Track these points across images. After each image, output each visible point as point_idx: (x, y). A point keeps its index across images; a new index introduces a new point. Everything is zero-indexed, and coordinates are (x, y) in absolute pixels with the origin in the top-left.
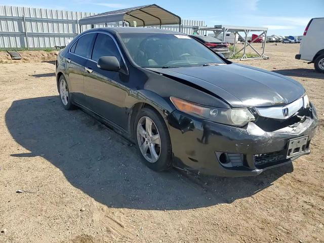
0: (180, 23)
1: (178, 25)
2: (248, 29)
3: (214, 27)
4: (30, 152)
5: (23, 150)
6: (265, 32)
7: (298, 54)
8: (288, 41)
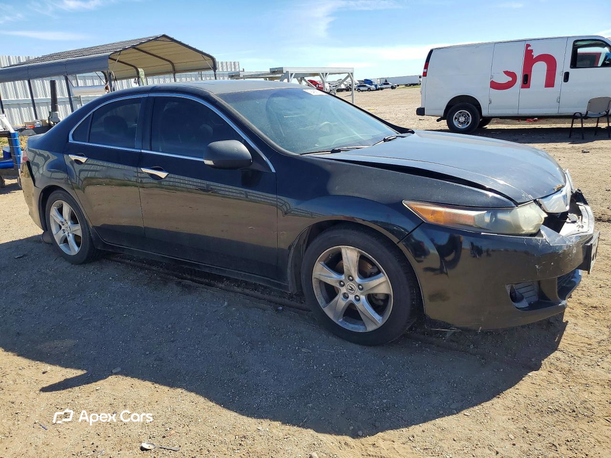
0: (215, 68)
1: (212, 72)
2: (324, 71)
3: (269, 71)
4: (85, 372)
5: (59, 374)
6: (350, 75)
7: (420, 106)
8: (366, 89)
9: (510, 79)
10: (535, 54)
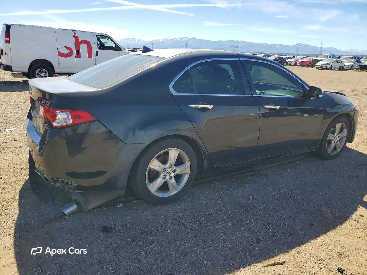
9: (69, 52)
10: (80, 39)
